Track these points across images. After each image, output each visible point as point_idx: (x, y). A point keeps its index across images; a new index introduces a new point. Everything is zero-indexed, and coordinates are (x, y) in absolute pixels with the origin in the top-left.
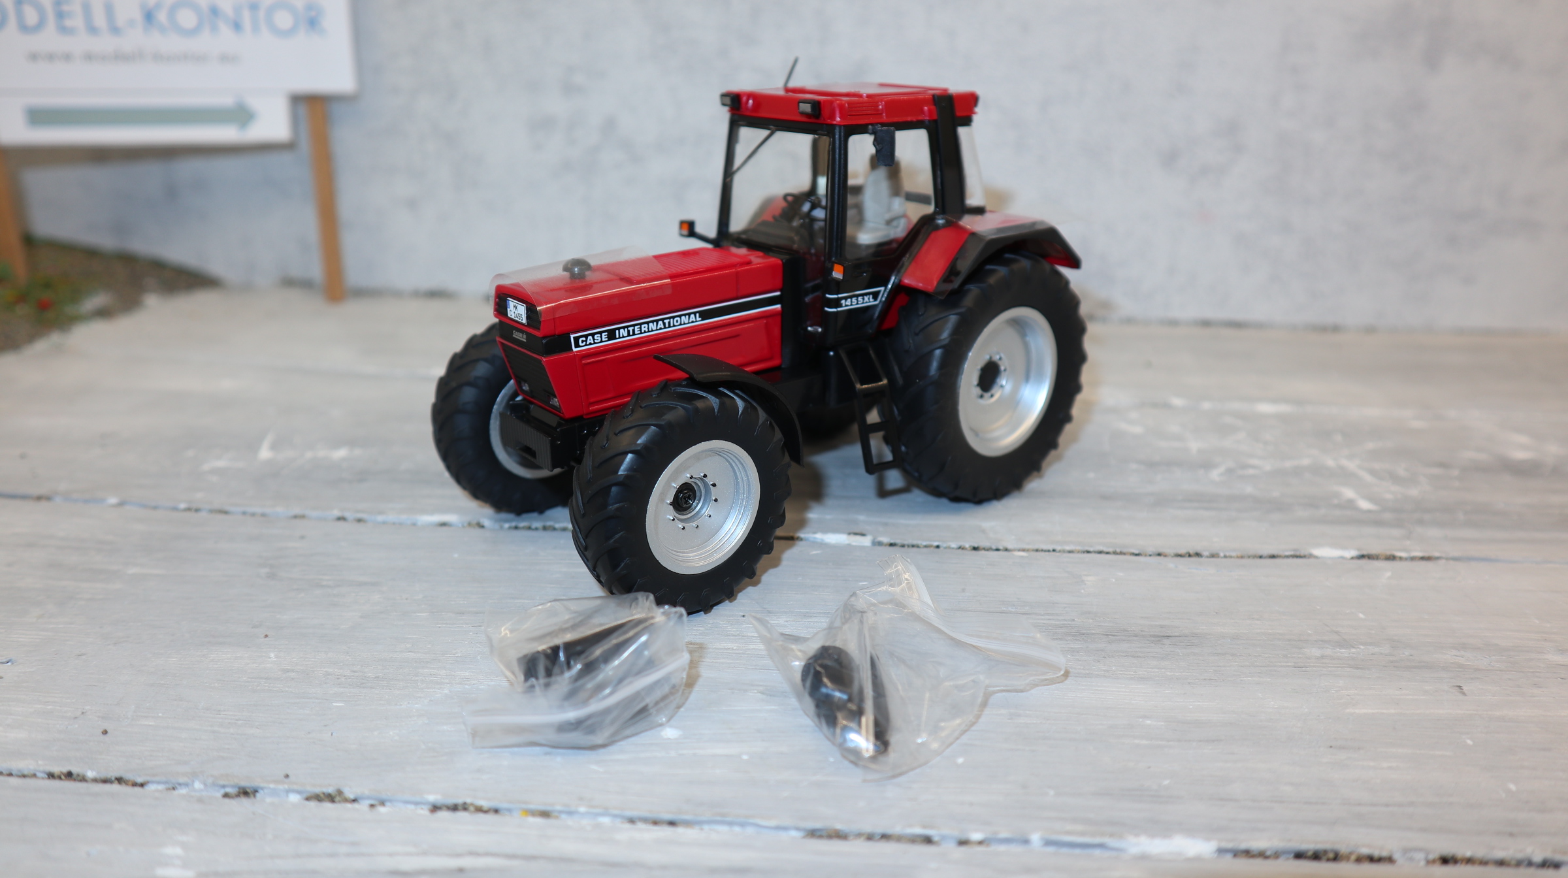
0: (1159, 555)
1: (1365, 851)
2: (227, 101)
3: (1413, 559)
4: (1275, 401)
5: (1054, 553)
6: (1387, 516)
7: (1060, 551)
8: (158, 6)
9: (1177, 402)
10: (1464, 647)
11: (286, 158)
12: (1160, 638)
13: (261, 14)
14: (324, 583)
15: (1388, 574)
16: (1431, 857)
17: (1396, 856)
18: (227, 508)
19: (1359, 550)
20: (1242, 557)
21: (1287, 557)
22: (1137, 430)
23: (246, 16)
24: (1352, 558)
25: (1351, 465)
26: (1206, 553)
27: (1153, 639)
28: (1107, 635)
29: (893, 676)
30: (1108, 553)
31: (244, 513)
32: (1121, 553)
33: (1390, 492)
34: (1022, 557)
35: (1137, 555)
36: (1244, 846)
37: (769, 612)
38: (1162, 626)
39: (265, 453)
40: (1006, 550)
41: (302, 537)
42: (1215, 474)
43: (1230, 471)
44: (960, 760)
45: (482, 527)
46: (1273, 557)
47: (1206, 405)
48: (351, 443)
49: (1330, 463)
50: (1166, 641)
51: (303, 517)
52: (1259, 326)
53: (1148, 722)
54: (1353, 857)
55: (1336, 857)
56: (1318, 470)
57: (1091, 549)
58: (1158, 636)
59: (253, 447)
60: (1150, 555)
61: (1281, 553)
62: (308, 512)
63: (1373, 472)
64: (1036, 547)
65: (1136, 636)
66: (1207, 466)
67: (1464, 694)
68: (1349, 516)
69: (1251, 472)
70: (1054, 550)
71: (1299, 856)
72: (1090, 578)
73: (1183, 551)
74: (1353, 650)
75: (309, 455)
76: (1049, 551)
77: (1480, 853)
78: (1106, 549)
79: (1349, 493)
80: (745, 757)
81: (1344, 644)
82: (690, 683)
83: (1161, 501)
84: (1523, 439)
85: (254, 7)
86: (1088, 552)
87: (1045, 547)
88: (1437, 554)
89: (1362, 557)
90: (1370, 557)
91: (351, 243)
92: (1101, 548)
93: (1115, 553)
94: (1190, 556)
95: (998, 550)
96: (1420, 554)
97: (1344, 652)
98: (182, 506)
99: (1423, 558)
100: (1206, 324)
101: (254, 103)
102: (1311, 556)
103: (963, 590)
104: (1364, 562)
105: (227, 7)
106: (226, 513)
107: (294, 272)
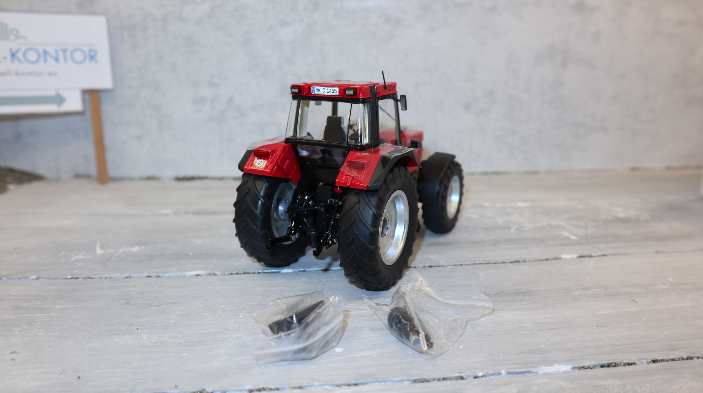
0: (504, 263)
1: (626, 361)
2: (52, 93)
3: (599, 256)
4: (524, 201)
6: (583, 241)
7: (464, 265)
8: (18, 50)
9: (487, 204)
10: (629, 286)
11: (78, 118)
12: (518, 293)
13: (68, 53)
14: (154, 304)
15: (592, 262)
16: (648, 361)
17: (636, 362)
18: (92, 276)
19: (578, 254)
21: (552, 259)
22: (475, 216)
23: (61, 54)
24: (577, 258)
25: (563, 223)
26: (521, 261)
27: (515, 294)
28: (497, 294)
29: (425, 317)
31: (101, 278)
32: (489, 263)
33: (580, 232)
34: (451, 268)
36: (581, 365)
37: (358, 298)
38: (516, 289)
39: (99, 251)
40: (443, 266)
41: (135, 286)
42: (513, 230)
43: (518, 229)
44: (461, 347)
45: (216, 275)
46: (547, 260)
47: (498, 205)
48: (139, 244)
49: (554, 223)
50: (520, 295)
51: (130, 277)
52: (506, 173)
53: (526, 325)
54: (622, 364)
55: (616, 365)
56: (551, 226)
57: (477, 263)
59: (92, 249)
60: (500, 263)
61: (549, 258)
62: (132, 275)
63: (571, 226)
64: (455, 264)
65: (508, 293)
66: (508, 228)
67: (636, 302)
68: (567, 243)
69: (526, 229)
70: (462, 265)
71: (602, 366)
72: (481, 274)
73: (512, 260)
74: (591, 291)
75: (121, 250)
76: (460, 265)
77: (665, 357)
78: (482, 262)
79: (566, 234)
80: (374, 356)
81: (586, 289)
82: (344, 329)
83: (496, 243)
84: (620, 209)
85: (64, 51)
86: (476, 264)
87: (458, 264)
88: (607, 254)
89: (580, 257)
90: (583, 257)
91: (110, 156)
92: (480, 262)
93: (486, 263)
94: (515, 262)
95: (439, 266)
97: (587, 292)
98: (70, 277)
99: (602, 255)
100: (485, 173)
101: (64, 94)
102: (561, 258)
103: (433, 283)
104: (581, 259)
105: (51, 50)
106: (92, 278)
107: (81, 171)
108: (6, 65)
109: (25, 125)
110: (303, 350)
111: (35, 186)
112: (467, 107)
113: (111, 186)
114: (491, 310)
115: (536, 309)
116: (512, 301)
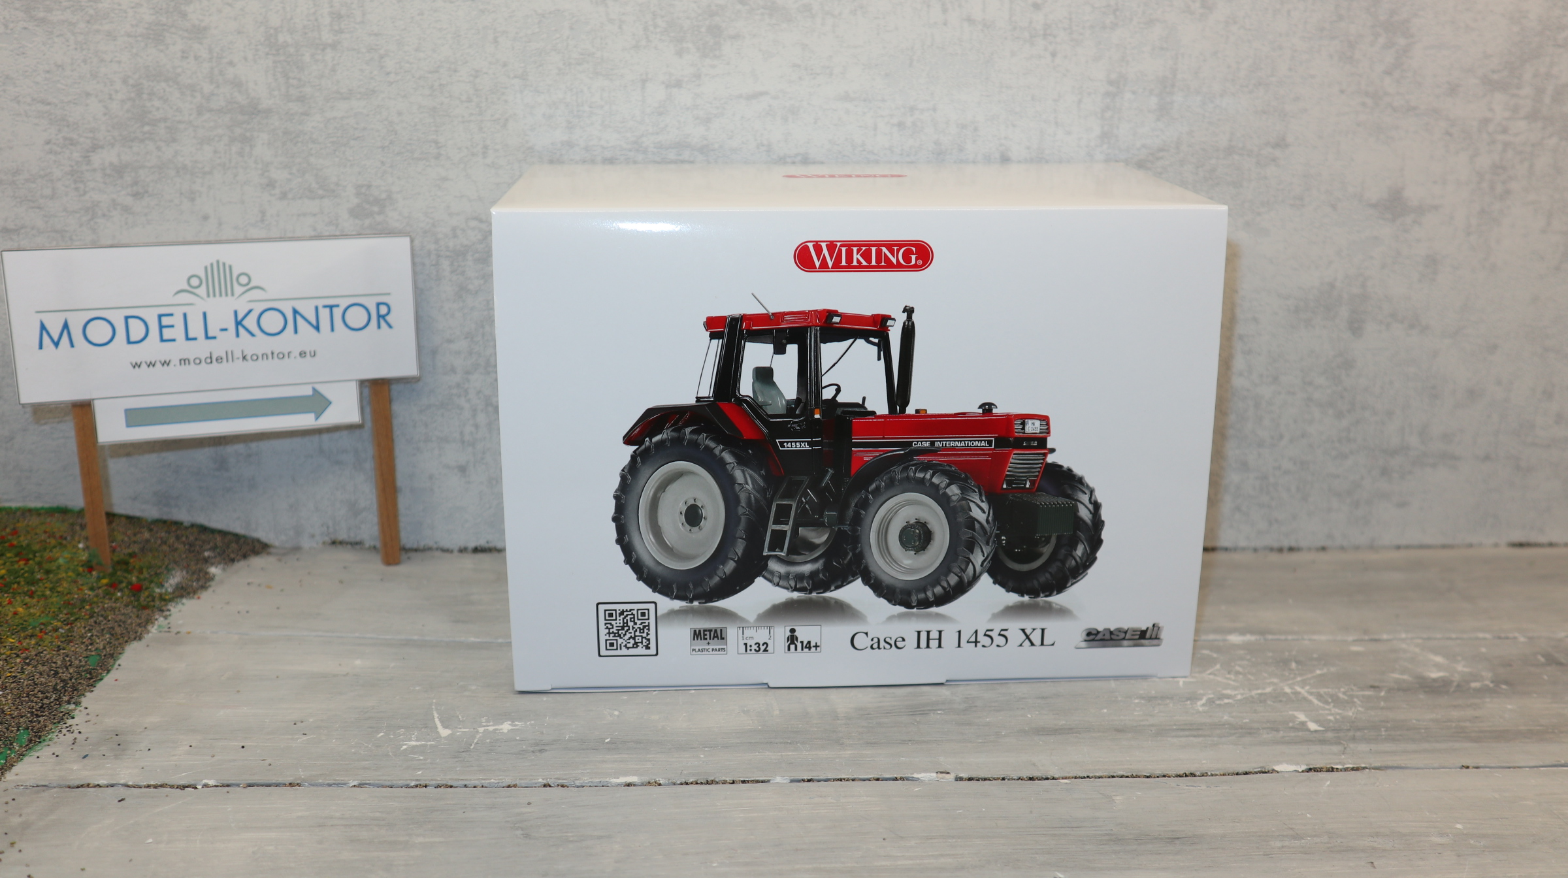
0: (1164, 776)
3: (1346, 770)
4: (1242, 632)
5: (1088, 779)
6: (1330, 735)
7: (1092, 777)
8: (248, 313)
10: (1377, 835)
12: (1173, 839)
15: (1328, 783)
19: (1307, 765)
20: (1224, 775)
21: (1256, 773)
24: (1303, 771)
25: (1303, 690)
27: (1168, 840)
28: (1136, 839)
30: (1127, 777)
31: (466, 786)
32: (1137, 776)
33: (1332, 713)
34: (1066, 783)
35: (1148, 777)
38: (1173, 831)
39: (443, 731)
40: (1054, 779)
41: (528, 803)
42: (1199, 705)
43: (1211, 701)
45: (660, 784)
46: (1246, 773)
49: (1288, 690)
50: (1177, 842)
51: (515, 785)
56: (1278, 697)
58: (1171, 838)
59: (427, 725)
60: (1158, 777)
61: (1251, 770)
62: (517, 782)
63: (1320, 697)
64: (1075, 775)
65: (1156, 839)
66: (1193, 698)
67: (1374, 867)
68: (1301, 737)
69: (1226, 701)
70: (1088, 777)
72: (1118, 798)
73: (1181, 773)
74: (1303, 841)
76: (1084, 778)
78: (1125, 774)
79: (1302, 717)
81: (1297, 837)
83: (1161, 732)
84: (1439, 659)
85: (331, 308)
86: (1113, 777)
87: (1082, 775)
88: (1363, 765)
89: (1310, 770)
90: (1315, 770)
92: (1121, 773)
93: (1133, 777)
94: (1186, 776)
95: (1047, 779)
96: (1351, 766)
97: (1296, 843)
99: (1353, 769)
101: (328, 391)
102: (1274, 771)
104: (1311, 774)
105: (308, 310)
106: (451, 787)
107: (342, 536)
108: (226, 342)
116: (1160, 854)
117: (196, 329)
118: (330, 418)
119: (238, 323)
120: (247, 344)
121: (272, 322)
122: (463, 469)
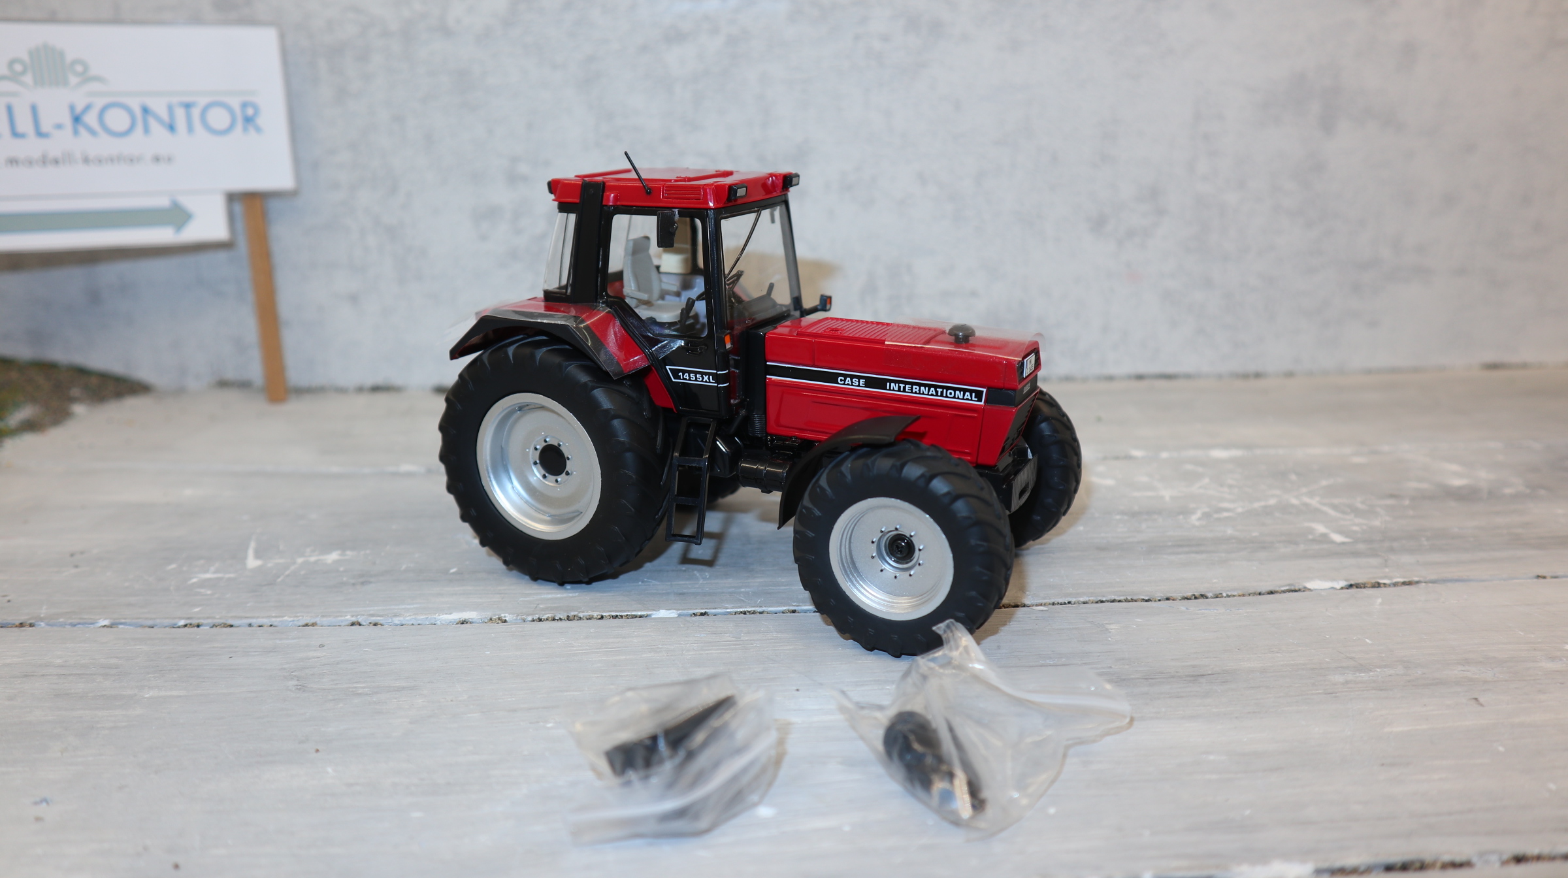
0: (1168, 599)
1: (1447, 858)
2: (163, 202)
3: (1395, 585)
4: (1226, 446)
5: (1070, 605)
6: (1361, 547)
7: (1075, 603)
8: (88, 108)
9: (1137, 453)
10: (1467, 662)
11: (222, 256)
12: (1196, 677)
13: (196, 113)
14: (360, 691)
15: (1379, 600)
16: (1505, 857)
17: (1475, 860)
18: (230, 622)
19: (1346, 580)
20: (1243, 595)
21: (1284, 592)
22: (1110, 482)
23: (180, 114)
24: (1342, 588)
25: (1314, 502)
26: (1210, 595)
27: (1189, 679)
28: (1146, 679)
29: (969, 733)
30: (1120, 601)
31: (250, 625)
32: (1133, 600)
33: (1357, 524)
35: (1147, 601)
36: (1338, 864)
37: (821, 684)
38: (1194, 666)
39: (252, 562)
41: (321, 646)
42: (1194, 519)
43: (1206, 515)
44: (1052, 811)
45: (505, 621)
46: (1271, 593)
47: (1164, 455)
48: (341, 546)
49: (1294, 501)
50: (1202, 680)
51: (313, 625)
52: (1188, 376)
53: (1212, 757)
54: (1439, 865)
55: (1423, 866)
56: (1285, 508)
57: (1104, 599)
58: (1193, 676)
59: (238, 556)
60: (1159, 600)
61: (1277, 589)
62: (318, 620)
63: (1335, 507)
64: (1052, 601)
65: (1173, 677)
66: (1186, 512)
67: (1482, 705)
68: (1323, 550)
69: (1225, 514)
70: (1069, 603)
71: (1389, 868)
72: (1113, 626)
73: (1189, 594)
74: (1371, 673)
75: (300, 560)
76: (1065, 603)
77: (1546, 849)
78: (1118, 598)
79: (1320, 528)
80: (847, 828)
81: (1361, 668)
82: (778, 761)
83: (1154, 549)
84: (1454, 467)
85: (188, 106)
86: (1102, 602)
87: (1061, 601)
88: (1416, 579)
89: (1351, 586)
90: (1357, 586)
91: (290, 339)
92: (1113, 597)
93: (1127, 601)
94: (1196, 598)
95: (1016, 606)
96: (1401, 580)
97: (1364, 676)
98: (182, 623)
99: (1404, 583)
100: (1140, 377)
101: (188, 202)
102: (1305, 589)
103: (999, 647)
104: (1353, 591)
105: (159, 107)
107: (230, 374)
108: (63, 141)
109: (109, 273)
110: (681, 813)
111: (132, 405)
112: (1098, 224)
113: (293, 406)
114: (1128, 720)
115: (1236, 717)
116: (1182, 697)
117: (24, 123)
118: (192, 233)
119: (77, 119)
120: (85, 144)
121: (118, 120)
122: (354, 299)
